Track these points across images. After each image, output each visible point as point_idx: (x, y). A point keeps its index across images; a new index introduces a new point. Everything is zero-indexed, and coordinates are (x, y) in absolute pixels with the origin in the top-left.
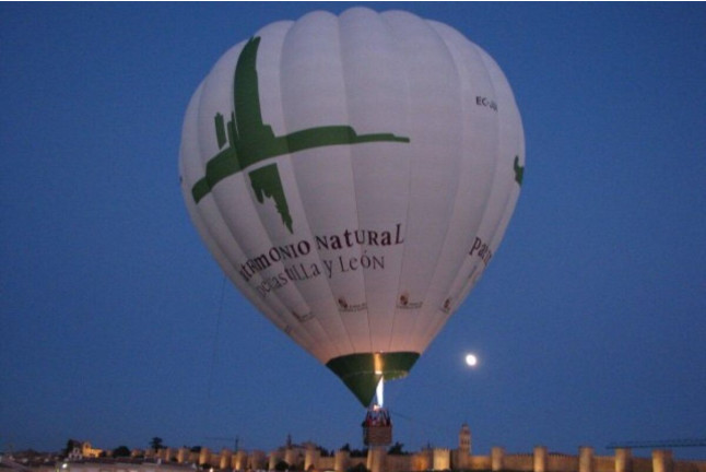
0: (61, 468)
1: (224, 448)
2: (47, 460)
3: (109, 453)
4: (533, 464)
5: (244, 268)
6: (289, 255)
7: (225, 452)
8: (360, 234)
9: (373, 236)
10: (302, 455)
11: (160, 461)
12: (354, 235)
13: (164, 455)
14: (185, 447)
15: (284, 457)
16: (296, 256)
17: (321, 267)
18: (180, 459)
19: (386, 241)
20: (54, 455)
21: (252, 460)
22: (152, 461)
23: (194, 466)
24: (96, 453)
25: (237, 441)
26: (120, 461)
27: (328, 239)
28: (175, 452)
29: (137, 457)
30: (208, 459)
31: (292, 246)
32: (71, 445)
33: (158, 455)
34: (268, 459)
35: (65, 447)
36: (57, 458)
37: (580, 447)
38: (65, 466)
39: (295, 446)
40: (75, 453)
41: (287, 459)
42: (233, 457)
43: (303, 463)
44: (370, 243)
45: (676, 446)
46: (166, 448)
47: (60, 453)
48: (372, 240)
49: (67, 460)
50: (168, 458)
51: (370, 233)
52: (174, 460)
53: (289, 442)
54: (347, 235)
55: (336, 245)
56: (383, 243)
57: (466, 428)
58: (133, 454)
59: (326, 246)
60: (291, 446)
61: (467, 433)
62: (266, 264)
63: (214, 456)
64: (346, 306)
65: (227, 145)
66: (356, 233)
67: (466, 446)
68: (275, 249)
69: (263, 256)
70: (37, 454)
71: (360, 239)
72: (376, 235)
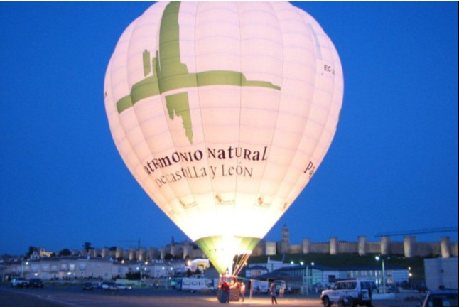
0: (25, 265)
1: (131, 247)
2: (16, 260)
3: (57, 254)
4: (329, 249)
5: (149, 164)
6: (186, 159)
7: (131, 250)
8: (239, 150)
9: (248, 153)
10: (181, 249)
11: (89, 257)
12: (235, 150)
13: (93, 253)
14: (106, 247)
15: (170, 250)
16: (191, 160)
17: (208, 171)
18: (103, 255)
19: (256, 158)
20: (21, 257)
21: (150, 254)
22: (84, 257)
23: (111, 259)
24: (48, 254)
25: (139, 242)
26: (64, 259)
27: (216, 152)
28: (100, 251)
29: (75, 255)
30: (121, 254)
31: (190, 153)
32: (32, 250)
33: (89, 253)
34: (160, 252)
35: (28, 251)
36: (22, 259)
37: (359, 237)
38: (27, 263)
39: (177, 243)
40: (34, 255)
41: (172, 252)
42: (137, 252)
43: (182, 254)
44: (245, 158)
45: (418, 233)
46: (93, 249)
47: (25, 255)
48: (247, 156)
49: (28, 259)
50: (95, 255)
51: (246, 151)
52: (99, 256)
53: (173, 241)
54: (230, 150)
55: (221, 156)
56: (254, 159)
57: (286, 228)
58: (73, 254)
59: (214, 156)
60: (174, 244)
61: (287, 230)
62: (167, 163)
63: (125, 253)
64: (220, 201)
65: (151, 74)
66: (236, 149)
67: (286, 239)
68: (177, 153)
69: (167, 158)
70: (10, 257)
71: (239, 154)
72: (250, 152)
